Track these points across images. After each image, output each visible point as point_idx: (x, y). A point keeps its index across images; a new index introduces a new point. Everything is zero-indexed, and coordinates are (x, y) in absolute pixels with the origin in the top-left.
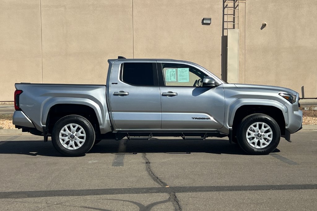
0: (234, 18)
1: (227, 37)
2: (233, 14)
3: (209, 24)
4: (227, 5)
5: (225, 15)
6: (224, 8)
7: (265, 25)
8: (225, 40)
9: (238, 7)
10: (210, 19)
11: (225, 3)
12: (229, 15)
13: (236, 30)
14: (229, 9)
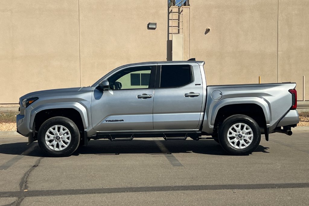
0: (179, 23)
1: (172, 41)
2: (178, 19)
3: (154, 29)
4: (172, 11)
5: (170, 20)
6: (169, 13)
7: (209, 30)
8: (170, 44)
9: (182, 12)
10: (156, 24)
11: (170, 8)
12: (173, 20)
13: (181, 35)
14: (174, 14)
